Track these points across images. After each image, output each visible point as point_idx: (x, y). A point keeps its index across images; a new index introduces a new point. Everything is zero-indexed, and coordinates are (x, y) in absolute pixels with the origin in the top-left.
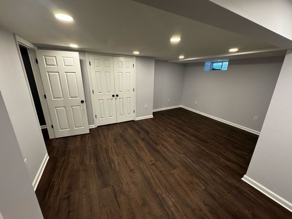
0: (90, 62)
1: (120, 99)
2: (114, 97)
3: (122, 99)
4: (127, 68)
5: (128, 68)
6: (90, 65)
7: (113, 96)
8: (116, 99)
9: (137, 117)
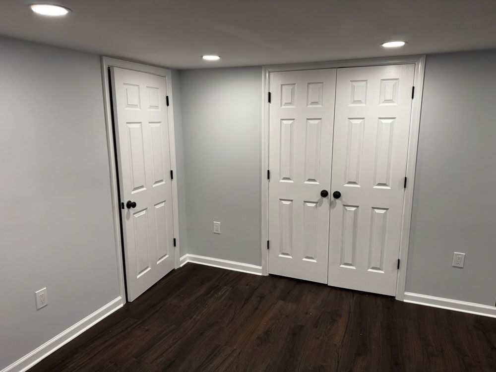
0: (270, 94)
1: (348, 208)
2: (325, 199)
3: (353, 209)
4: (386, 101)
5: (391, 101)
6: (269, 101)
7: (324, 194)
8: (332, 205)
9: (407, 289)
